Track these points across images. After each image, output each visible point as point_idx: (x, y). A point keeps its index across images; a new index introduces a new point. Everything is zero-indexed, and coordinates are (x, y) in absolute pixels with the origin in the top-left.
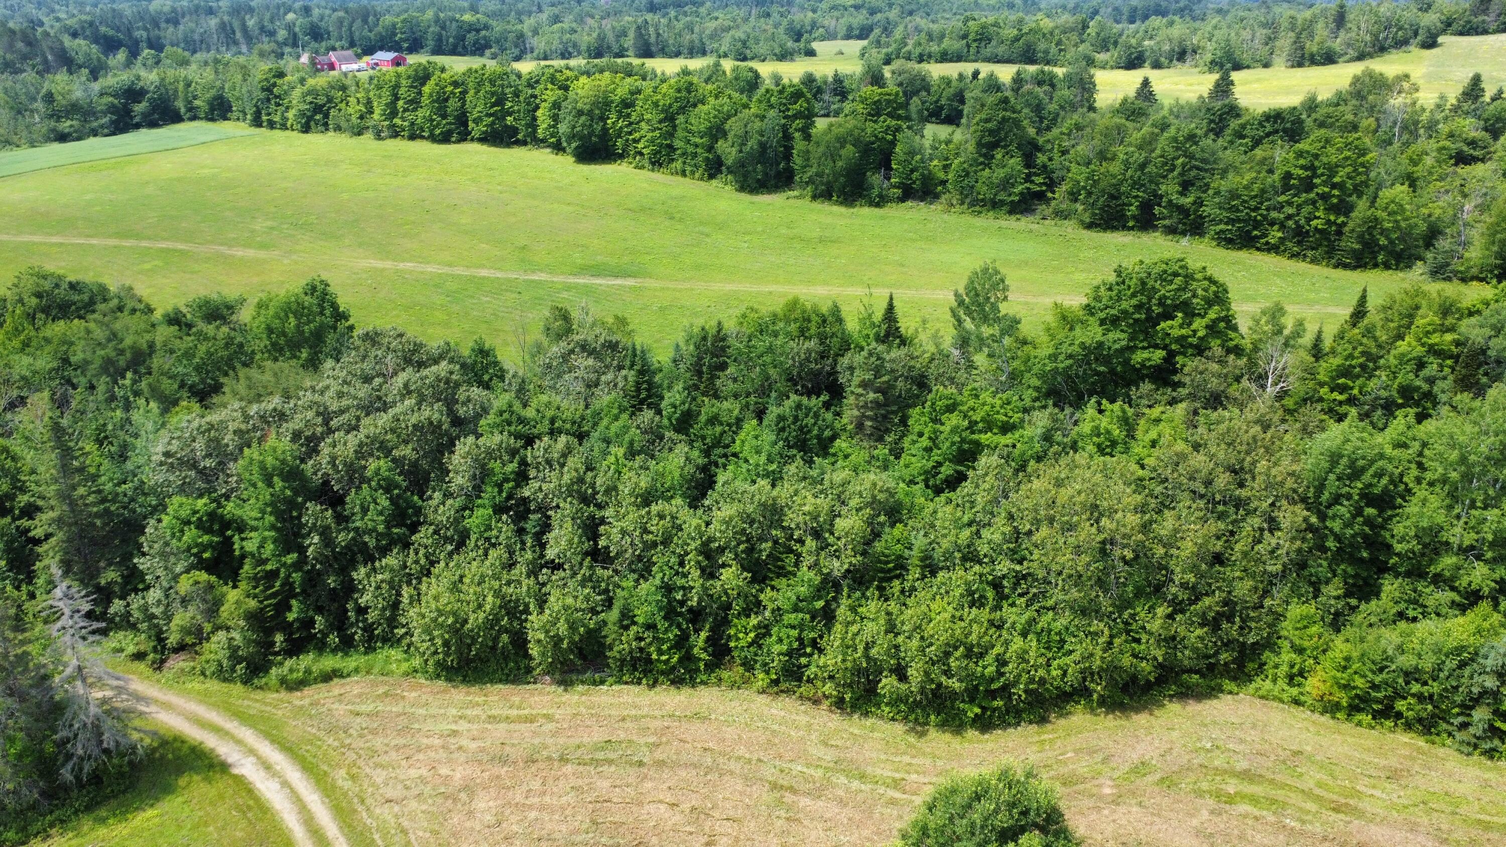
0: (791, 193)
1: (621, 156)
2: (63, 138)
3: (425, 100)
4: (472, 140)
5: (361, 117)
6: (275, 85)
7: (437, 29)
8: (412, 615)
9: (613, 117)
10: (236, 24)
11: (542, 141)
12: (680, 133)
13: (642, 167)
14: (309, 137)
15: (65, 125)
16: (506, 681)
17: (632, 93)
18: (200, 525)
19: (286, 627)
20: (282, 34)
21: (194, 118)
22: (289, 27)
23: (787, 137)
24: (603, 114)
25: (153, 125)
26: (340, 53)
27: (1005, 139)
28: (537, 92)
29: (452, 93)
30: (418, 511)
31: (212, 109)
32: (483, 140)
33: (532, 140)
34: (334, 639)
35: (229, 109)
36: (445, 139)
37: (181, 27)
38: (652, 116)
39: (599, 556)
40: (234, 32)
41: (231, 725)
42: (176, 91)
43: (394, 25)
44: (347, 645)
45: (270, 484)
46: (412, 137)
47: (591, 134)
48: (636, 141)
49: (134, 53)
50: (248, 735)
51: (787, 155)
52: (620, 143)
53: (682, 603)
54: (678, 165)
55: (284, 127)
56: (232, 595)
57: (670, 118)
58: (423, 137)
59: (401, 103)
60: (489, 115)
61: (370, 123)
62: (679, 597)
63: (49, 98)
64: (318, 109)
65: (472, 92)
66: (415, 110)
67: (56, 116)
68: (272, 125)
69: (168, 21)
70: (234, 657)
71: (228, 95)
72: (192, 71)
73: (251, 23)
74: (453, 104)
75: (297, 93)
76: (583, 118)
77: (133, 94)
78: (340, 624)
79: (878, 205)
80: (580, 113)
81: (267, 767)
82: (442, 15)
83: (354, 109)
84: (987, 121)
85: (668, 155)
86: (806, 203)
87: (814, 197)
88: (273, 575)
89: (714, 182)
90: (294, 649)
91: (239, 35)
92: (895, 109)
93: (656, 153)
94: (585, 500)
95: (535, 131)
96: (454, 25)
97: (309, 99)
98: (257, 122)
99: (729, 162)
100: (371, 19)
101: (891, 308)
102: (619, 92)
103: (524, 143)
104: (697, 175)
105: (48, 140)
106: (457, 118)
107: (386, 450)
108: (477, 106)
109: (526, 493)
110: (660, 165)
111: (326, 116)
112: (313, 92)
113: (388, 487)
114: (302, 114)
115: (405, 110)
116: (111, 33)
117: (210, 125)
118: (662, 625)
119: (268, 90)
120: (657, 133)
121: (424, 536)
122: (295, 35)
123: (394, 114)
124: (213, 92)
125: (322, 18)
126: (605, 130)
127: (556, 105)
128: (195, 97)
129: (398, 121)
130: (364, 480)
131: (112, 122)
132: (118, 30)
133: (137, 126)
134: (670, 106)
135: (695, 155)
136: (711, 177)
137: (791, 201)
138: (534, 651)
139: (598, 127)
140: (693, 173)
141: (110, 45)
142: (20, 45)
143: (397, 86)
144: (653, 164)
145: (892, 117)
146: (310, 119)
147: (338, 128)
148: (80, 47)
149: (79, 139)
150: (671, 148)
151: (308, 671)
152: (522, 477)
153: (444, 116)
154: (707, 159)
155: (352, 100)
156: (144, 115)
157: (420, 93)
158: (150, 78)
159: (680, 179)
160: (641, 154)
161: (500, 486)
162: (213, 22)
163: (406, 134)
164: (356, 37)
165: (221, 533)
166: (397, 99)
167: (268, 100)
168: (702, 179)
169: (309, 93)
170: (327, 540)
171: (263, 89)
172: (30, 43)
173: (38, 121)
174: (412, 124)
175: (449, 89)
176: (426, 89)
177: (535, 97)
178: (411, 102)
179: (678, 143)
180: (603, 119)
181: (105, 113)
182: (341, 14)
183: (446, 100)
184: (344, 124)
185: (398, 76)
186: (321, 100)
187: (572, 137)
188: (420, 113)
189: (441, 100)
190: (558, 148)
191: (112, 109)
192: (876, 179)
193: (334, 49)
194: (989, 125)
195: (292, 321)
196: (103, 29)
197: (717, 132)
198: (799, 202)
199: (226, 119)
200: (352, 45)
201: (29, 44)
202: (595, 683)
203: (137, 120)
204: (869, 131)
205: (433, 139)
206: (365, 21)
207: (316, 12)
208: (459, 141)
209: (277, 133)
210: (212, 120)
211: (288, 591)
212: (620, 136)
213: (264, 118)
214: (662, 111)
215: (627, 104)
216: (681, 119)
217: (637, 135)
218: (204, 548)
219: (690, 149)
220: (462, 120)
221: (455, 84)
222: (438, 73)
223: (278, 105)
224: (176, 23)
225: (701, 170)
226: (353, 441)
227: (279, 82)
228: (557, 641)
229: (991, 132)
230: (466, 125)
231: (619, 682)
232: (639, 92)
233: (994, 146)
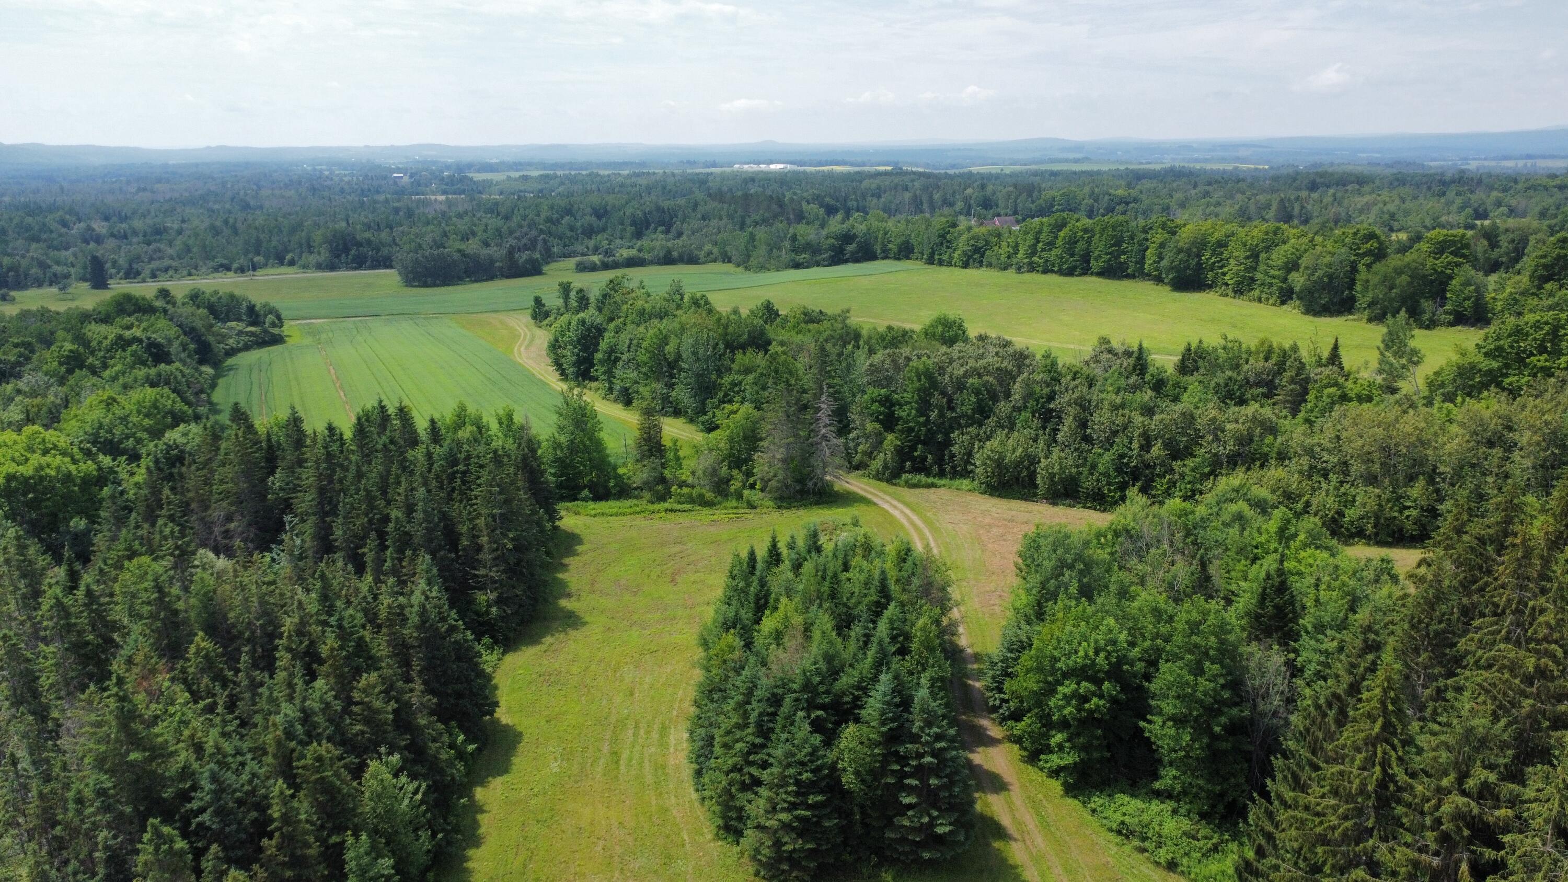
0: (1351, 317)
1: (1210, 287)
2: (797, 266)
3: (1059, 242)
4: (1092, 274)
5: (1009, 257)
6: (949, 232)
7: (1091, 201)
8: (978, 459)
9: (1208, 254)
10: (925, 198)
11: (1149, 275)
12: (1262, 267)
13: (1227, 295)
14: (967, 271)
15: (801, 258)
16: (1022, 499)
17: (1227, 236)
18: (880, 402)
19: (913, 459)
20: (959, 205)
21: (886, 258)
22: (966, 200)
23: (1354, 269)
24: (1199, 252)
25: (857, 261)
26: (1003, 218)
27: (1559, 273)
28: (1149, 236)
29: (1082, 237)
30: (991, 410)
31: (900, 251)
32: (1100, 274)
33: (1140, 274)
34: (936, 468)
35: (912, 251)
36: (1070, 273)
37: (883, 200)
38: (1241, 254)
39: (1087, 439)
40: (922, 204)
41: (881, 494)
42: (876, 238)
43: (1053, 199)
44: (942, 474)
45: (919, 380)
46: (1045, 272)
47: (1188, 267)
48: (1224, 274)
49: (848, 215)
50: (888, 498)
51: (1352, 284)
52: (1210, 275)
53: (1127, 464)
54: (1256, 293)
55: (950, 264)
56: (890, 437)
57: (1255, 256)
58: (1052, 271)
59: (1040, 245)
60: (1107, 254)
61: (1015, 261)
62: (1125, 461)
63: (794, 238)
64: (977, 250)
65: (1097, 236)
66: (1050, 250)
67: (795, 250)
68: (941, 263)
69: (873, 196)
70: (885, 467)
71: (913, 241)
72: (890, 224)
73: (937, 196)
74: (1081, 246)
75: (964, 237)
76: (1181, 256)
77: (848, 238)
78: (940, 461)
79: (1428, 328)
80: (1180, 251)
81: (895, 507)
82: (1096, 190)
83: (1004, 250)
84: (1545, 257)
85: (1249, 285)
86: (1363, 323)
87: (1370, 320)
88: (911, 430)
89: (1284, 307)
90: (916, 470)
91: (925, 206)
92: (1459, 249)
93: (1238, 283)
94: (1084, 409)
95: (1143, 268)
96: (1107, 197)
97: (972, 242)
98: (930, 261)
99: (1297, 289)
100: (1036, 194)
101: (1336, 347)
102: (1216, 235)
103: (1132, 277)
104: (1271, 301)
105: (788, 267)
106: (1082, 256)
107: (980, 376)
108: (1099, 246)
109: (1052, 406)
110: (1242, 293)
111: (982, 256)
112: (976, 238)
113: (977, 392)
114: (965, 253)
115: (1043, 250)
116: (833, 202)
117: (896, 262)
118: (1113, 473)
119: (943, 236)
120: (1242, 267)
121: (992, 421)
122: (970, 206)
123: (1034, 253)
124: (903, 238)
125: (994, 193)
126: (1199, 264)
127: (1162, 245)
128: (889, 242)
129: (1035, 259)
130: (965, 388)
131: (831, 257)
132: (837, 201)
133: (846, 261)
134: (1257, 245)
135: (1271, 285)
136: (1283, 303)
137: (1350, 323)
138: (1039, 481)
139: (1193, 262)
140: (1267, 299)
141: (831, 211)
142: (774, 207)
143: (1040, 232)
144: (1235, 292)
145: (1456, 256)
146: (970, 257)
147: (990, 265)
148: (813, 209)
149: (807, 267)
150: (1253, 280)
151: (920, 481)
152: (1051, 398)
153: (1072, 255)
154: (1281, 288)
155: (1004, 244)
156: (852, 253)
157: (1056, 237)
158: (861, 228)
159: (1256, 304)
160: (1227, 285)
161: (1037, 401)
162: (907, 196)
163: (1040, 269)
164: (1019, 208)
165: (889, 408)
166: (1038, 242)
167: (942, 244)
168: (1274, 305)
169: (973, 238)
170: (941, 415)
171: (939, 236)
172: (781, 204)
173: (785, 256)
174: (1047, 261)
175: (1080, 234)
176: (1062, 234)
177: (1147, 240)
178: (1049, 244)
179: (1258, 276)
180: (1199, 256)
181: (826, 250)
182: (1011, 189)
183: (1076, 243)
184: (994, 261)
185: (1042, 224)
186: (981, 243)
187: (1171, 269)
188: (1054, 252)
189: (1072, 242)
190: (1159, 280)
191: (832, 248)
192: (1427, 305)
193: (999, 215)
194: (1543, 261)
195: (940, 329)
196: (827, 199)
197: (1292, 266)
198: (1356, 323)
199: (908, 258)
200: (1015, 213)
201: (781, 206)
202: (1070, 506)
203: (847, 256)
204: (1429, 264)
205: (1061, 272)
206: (1030, 195)
207: (990, 188)
208: (1080, 275)
209: (943, 269)
210: (899, 259)
211: (918, 440)
212: (1212, 270)
213: (936, 257)
214: (1250, 250)
215: (1222, 244)
216: (1263, 256)
217: (1225, 269)
218: (881, 413)
219: (1268, 280)
220: (1086, 258)
221: (1086, 231)
222: (1073, 222)
223: (948, 247)
224: (879, 197)
225: (1275, 297)
226: (962, 370)
227: (952, 230)
228: (1052, 475)
229: (1545, 266)
230: (1088, 262)
231: (1084, 507)
232: (1233, 235)
233: (1547, 279)
